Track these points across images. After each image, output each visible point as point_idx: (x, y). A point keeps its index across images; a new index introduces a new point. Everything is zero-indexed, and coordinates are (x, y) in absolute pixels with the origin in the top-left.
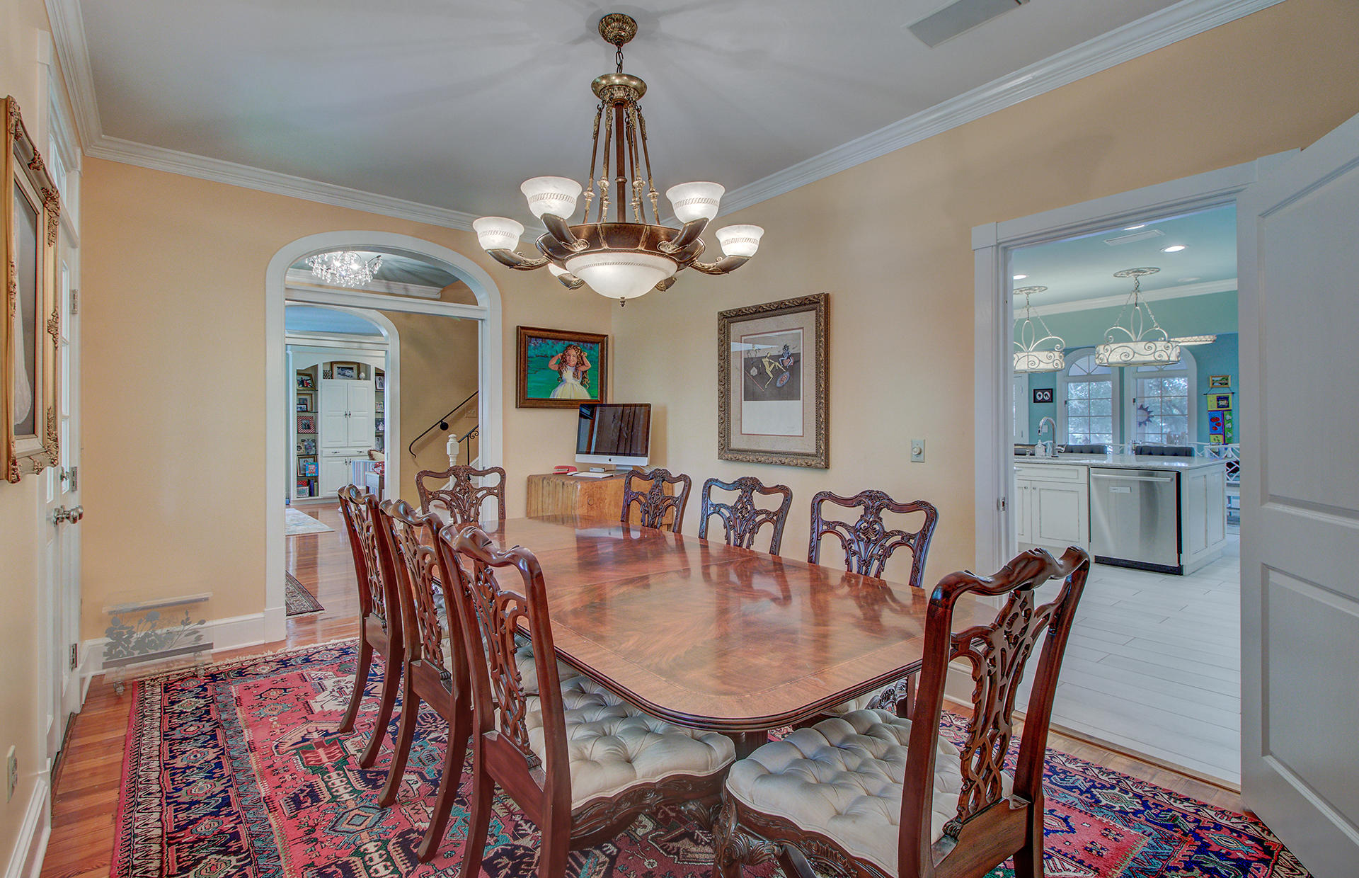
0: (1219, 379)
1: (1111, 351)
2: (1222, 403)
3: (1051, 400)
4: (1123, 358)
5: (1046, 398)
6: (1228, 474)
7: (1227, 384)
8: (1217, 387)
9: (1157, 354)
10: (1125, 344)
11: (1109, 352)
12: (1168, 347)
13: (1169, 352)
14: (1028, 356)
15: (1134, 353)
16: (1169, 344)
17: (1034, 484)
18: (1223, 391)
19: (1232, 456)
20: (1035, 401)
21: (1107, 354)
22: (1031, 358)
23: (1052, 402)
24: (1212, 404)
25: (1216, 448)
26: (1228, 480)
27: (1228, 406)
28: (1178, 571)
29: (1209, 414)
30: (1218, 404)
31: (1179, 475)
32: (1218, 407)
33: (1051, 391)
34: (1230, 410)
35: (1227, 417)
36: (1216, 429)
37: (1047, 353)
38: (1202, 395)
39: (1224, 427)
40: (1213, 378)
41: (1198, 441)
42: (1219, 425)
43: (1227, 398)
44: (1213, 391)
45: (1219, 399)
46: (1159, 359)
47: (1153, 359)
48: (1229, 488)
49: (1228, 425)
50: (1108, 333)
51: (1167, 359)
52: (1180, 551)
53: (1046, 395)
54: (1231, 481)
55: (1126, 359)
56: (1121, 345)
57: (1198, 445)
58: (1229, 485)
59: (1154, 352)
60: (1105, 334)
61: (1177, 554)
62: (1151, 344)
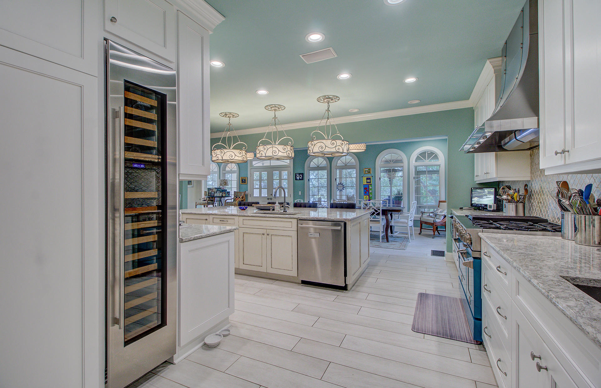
0: (368, 169)
1: (314, 145)
2: (369, 181)
3: (302, 179)
4: (320, 150)
5: (301, 178)
6: (370, 215)
7: (370, 172)
8: (366, 174)
9: (337, 148)
10: (321, 141)
11: (313, 145)
12: (343, 144)
13: (343, 147)
14: (272, 147)
15: (326, 146)
16: (343, 142)
17: (268, 231)
18: (369, 176)
19: (372, 206)
20: (296, 179)
21: (312, 147)
22: (274, 149)
23: (303, 180)
24: (365, 182)
25: (366, 202)
26: (370, 218)
27: (370, 183)
28: (344, 288)
29: (364, 186)
30: (367, 181)
31: (345, 224)
32: (367, 183)
33: (303, 174)
34: (371, 184)
35: (370, 187)
36: (366, 193)
37: (283, 146)
38: (361, 177)
39: (369, 192)
40: (365, 170)
41: (359, 199)
42: (367, 191)
43: (370, 179)
44: (366, 175)
45: (367, 179)
46: (338, 151)
47: (335, 151)
48: (372, 222)
49: (370, 191)
50: (312, 134)
51: (342, 151)
52: (345, 275)
53: (300, 176)
54: (372, 219)
55: (322, 150)
56: (319, 141)
57: (359, 200)
58: (371, 221)
59: (336, 147)
60: (311, 135)
61: (344, 277)
62: (333, 141)
